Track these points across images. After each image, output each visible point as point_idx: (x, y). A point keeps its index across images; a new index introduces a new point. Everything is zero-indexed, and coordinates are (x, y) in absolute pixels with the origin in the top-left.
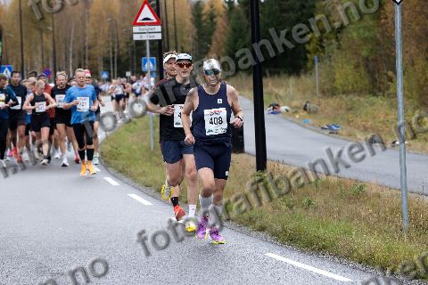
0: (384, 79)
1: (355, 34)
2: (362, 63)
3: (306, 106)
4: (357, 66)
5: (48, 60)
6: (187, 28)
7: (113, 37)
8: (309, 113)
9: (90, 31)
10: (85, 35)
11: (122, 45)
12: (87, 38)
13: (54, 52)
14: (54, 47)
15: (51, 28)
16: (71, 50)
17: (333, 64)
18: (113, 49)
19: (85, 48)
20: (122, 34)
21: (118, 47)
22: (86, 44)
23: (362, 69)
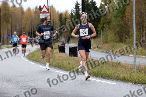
0: (124, 39)
1: (115, 23)
2: (117, 33)
3: (98, 46)
4: (115, 34)
5: (9, 33)
6: (57, 22)
7: (32, 25)
8: (99, 48)
9: (24, 22)
10: (22, 24)
11: (35, 28)
12: (23, 26)
13: (12, 30)
14: (11, 28)
15: (10, 21)
16: (17, 29)
17: (107, 33)
18: (32, 29)
19: (22, 29)
20: (35, 24)
21: (33, 28)
22: (22, 27)
23: (117, 35)
